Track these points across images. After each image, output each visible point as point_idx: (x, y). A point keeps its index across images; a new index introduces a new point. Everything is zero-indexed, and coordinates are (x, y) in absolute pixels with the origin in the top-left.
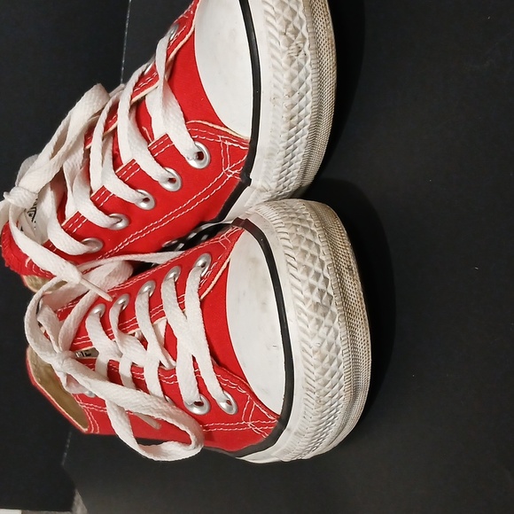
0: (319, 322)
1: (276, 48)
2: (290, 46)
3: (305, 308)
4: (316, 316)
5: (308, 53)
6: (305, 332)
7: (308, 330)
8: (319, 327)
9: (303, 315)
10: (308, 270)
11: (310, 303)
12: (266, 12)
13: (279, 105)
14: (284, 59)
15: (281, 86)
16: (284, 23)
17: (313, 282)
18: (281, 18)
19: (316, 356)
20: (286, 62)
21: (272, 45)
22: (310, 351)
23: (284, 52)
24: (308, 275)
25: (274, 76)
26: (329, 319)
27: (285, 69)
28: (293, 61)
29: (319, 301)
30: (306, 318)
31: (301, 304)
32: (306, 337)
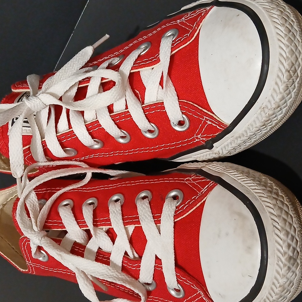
0: (289, 268)
1: (280, 79)
2: (289, 80)
3: (283, 259)
4: (288, 264)
5: (296, 85)
6: (278, 273)
7: (281, 273)
8: (289, 272)
9: (280, 263)
10: (287, 233)
11: (286, 256)
12: (281, 55)
13: (264, 112)
14: (282, 87)
15: (273, 102)
16: (291, 64)
17: (290, 242)
18: (290, 61)
19: (280, 289)
20: (283, 89)
21: (278, 76)
22: (278, 285)
23: (284, 82)
24: (287, 237)
25: (272, 95)
26: (295, 267)
27: (281, 93)
28: (287, 89)
29: (292, 255)
30: (282, 265)
31: (280, 255)
32: (278, 277)
